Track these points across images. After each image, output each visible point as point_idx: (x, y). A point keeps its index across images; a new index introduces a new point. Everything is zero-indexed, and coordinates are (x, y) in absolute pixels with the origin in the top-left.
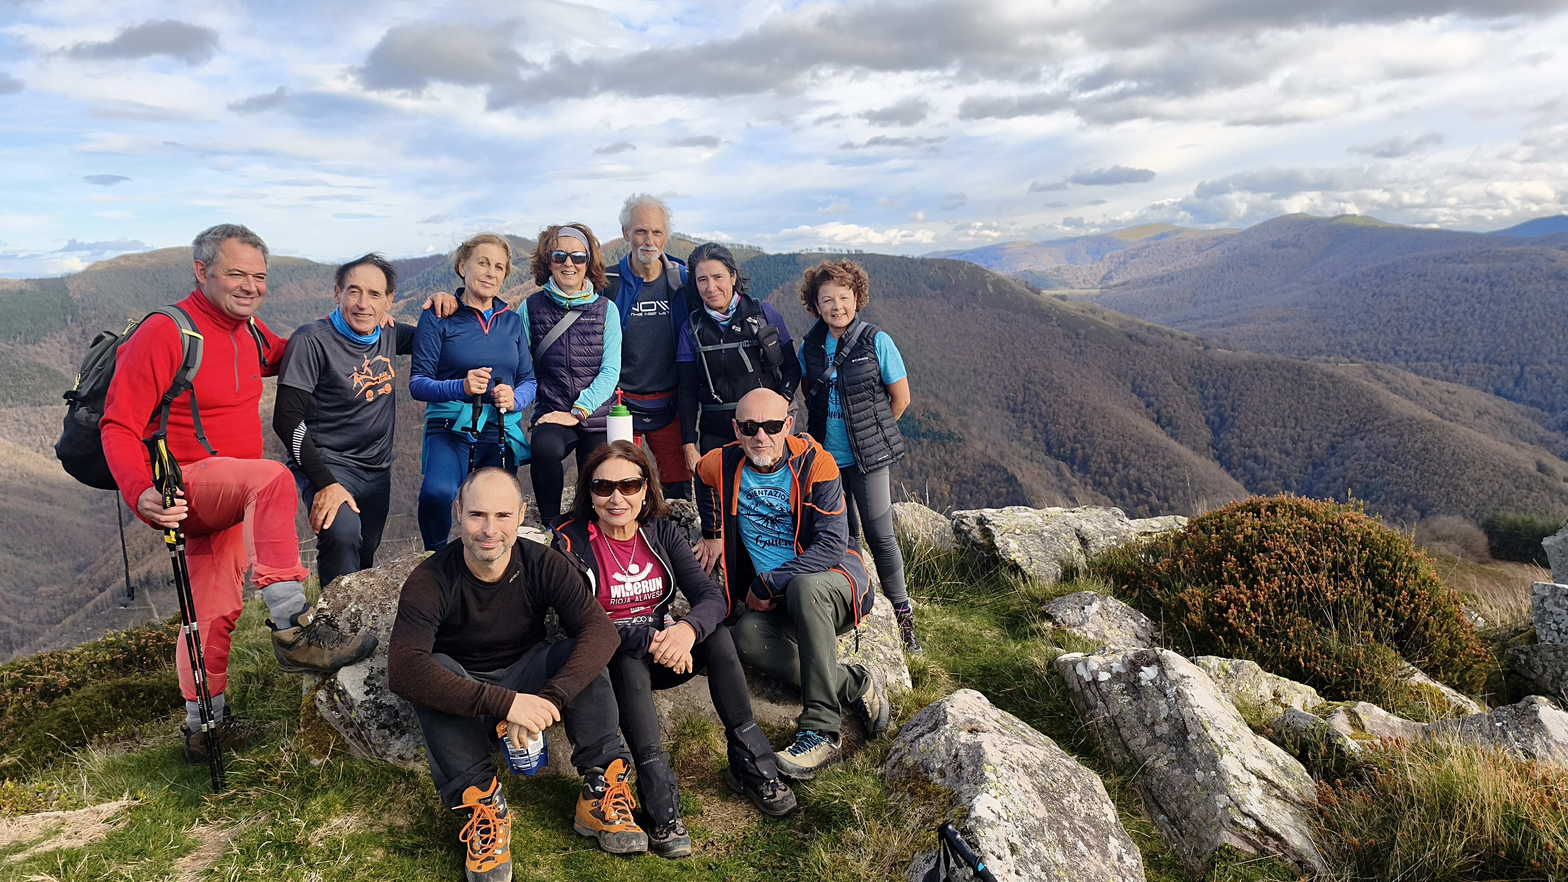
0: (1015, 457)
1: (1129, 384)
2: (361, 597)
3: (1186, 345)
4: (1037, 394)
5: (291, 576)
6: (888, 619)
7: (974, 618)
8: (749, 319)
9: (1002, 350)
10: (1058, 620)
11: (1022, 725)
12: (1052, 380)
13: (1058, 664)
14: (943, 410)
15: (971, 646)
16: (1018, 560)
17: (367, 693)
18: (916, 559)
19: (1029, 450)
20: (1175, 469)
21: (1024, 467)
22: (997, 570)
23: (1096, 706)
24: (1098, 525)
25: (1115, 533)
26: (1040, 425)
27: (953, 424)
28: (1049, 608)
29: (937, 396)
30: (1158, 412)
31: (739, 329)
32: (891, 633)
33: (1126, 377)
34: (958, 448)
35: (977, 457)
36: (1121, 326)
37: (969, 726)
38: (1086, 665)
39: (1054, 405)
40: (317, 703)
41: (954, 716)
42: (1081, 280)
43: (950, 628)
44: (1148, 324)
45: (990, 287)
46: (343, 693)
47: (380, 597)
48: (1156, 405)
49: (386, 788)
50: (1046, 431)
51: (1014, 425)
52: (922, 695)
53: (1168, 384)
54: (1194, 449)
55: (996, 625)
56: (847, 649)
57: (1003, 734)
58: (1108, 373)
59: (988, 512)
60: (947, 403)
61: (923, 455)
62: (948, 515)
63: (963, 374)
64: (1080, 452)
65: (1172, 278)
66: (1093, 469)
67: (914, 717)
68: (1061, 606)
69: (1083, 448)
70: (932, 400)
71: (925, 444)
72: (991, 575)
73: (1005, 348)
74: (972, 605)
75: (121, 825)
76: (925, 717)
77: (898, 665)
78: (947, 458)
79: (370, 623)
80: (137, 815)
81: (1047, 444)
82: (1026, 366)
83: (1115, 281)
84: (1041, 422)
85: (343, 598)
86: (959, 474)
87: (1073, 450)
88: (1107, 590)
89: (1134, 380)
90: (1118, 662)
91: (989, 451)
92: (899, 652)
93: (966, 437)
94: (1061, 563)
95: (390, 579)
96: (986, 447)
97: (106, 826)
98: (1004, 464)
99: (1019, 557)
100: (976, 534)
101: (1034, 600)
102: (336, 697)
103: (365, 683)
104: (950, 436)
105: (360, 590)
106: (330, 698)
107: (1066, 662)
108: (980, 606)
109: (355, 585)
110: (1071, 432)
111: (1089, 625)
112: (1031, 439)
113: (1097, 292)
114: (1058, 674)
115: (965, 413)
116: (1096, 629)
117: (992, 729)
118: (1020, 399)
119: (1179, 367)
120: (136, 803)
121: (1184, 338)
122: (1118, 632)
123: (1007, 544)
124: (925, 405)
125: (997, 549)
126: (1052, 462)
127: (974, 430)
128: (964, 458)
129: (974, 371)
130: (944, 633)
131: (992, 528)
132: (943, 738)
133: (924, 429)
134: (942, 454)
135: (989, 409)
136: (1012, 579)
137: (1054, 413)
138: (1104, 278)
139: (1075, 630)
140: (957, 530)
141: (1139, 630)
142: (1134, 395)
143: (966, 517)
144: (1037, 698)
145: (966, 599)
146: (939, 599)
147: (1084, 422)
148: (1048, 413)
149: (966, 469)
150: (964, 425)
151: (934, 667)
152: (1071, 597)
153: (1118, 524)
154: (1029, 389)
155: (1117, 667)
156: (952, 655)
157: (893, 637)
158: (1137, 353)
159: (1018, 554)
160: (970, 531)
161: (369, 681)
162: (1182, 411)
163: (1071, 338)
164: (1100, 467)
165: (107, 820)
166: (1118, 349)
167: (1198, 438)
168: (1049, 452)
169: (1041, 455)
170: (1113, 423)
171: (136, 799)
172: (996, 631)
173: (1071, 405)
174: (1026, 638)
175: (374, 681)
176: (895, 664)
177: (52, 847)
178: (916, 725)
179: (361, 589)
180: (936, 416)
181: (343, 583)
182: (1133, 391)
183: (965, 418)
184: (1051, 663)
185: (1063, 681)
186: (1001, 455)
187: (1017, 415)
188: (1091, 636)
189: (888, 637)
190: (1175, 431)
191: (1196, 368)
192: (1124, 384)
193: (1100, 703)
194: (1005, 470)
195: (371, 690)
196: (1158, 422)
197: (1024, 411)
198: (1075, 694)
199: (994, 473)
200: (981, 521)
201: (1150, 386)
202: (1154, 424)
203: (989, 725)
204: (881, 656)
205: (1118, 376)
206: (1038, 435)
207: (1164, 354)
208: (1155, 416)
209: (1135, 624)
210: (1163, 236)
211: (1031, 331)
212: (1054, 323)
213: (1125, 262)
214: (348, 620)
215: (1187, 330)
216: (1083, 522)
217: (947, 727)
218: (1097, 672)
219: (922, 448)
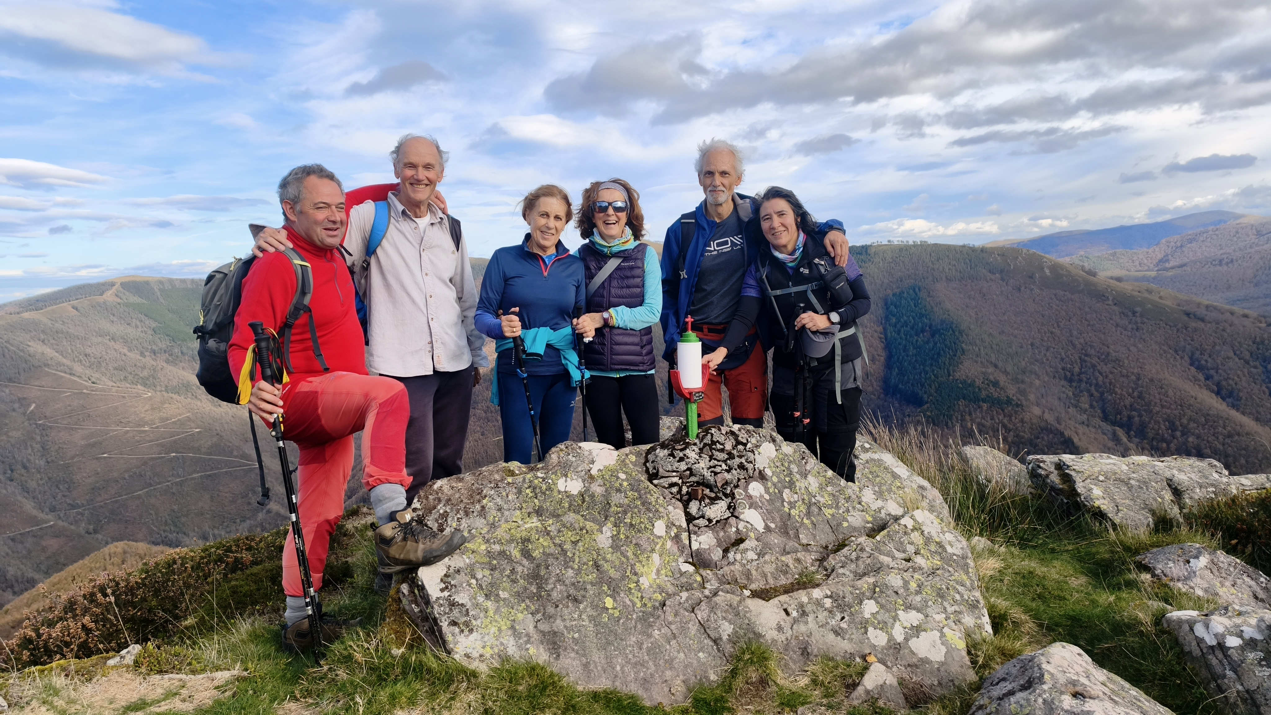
0: (1072, 423)
1: (1186, 358)
2: (450, 500)
3: (1247, 322)
4: (1094, 366)
5: (398, 479)
6: (964, 557)
7: (1056, 563)
8: (817, 261)
9: (1058, 326)
10: (1158, 572)
11: (1134, 692)
12: (1108, 354)
13: (1169, 621)
14: (1002, 379)
15: (1056, 593)
16: (1103, 507)
17: (442, 590)
18: (990, 501)
19: (1085, 416)
20: (1236, 437)
21: (1080, 432)
22: (1079, 517)
23: (1224, 676)
24: (1193, 476)
25: (1212, 485)
26: (1096, 394)
27: (1012, 391)
28: (1147, 558)
29: (996, 366)
30: (1218, 384)
31: (806, 271)
32: (967, 573)
33: (1184, 351)
34: (1016, 412)
35: (1035, 421)
36: (1179, 305)
37: (1072, 689)
38: (1207, 626)
39: (1111, 376)
40: (401, 596)
41: (1052, 675)
42: (1137, 263)
43: (1031, 573)
44: (1206, 303)
45: (1047, 271)
46: (422, 588)
47: (465, 501)
48: (1216, 378)
49: (448, 686)
50: (1102, 399)
51: (1071, 394)
52: (1007, 644)
53: (1228, 358)
54: (1257, 420)
55: (1082, 573)
56: (919, 586)
57: (1116, 702)
58: (1165, 348)
59: (1067, 458)
60: (1006, 373)
61: (983, 418)
62: (1022, 461)
63: (1021, 347)
64: (1137, 419)
65: (1232, 261)
66: (1151, 435)
67: (999, 670)
68: (1161, 557)
69: (1140, 416)
70: (991, 370)
71: (985, 408)
72: (1072, 522)
73: (1061, 325)
74: (1053, 551)
75: (228, 694)
76: (1014, 671)
77: (977, 607)
78: (1005, 421)
79: (454, 525)
80: (243, 685)
81: (1104, 412)
82: (1082, 341)
83: (1172, 264)
84: (1097, 391)
85: (434, 500)
86: (1017, 436)
87: (1130, 418)
88: (1214, 543)
89: (1193, 354)
90: (1250, 625)
91: (1047, 416)
92: (977, 594)
93: (1024, 403)
94: (1153, 512)
95: (476, 485)
96: (1044, 412)
97: (215, 692)
98: (1061, 428)
99: (1104, 504)
100: (1055, 478)
101: (1127, 549)
102: (416, 591)
103: (442, 580)
104: (1009, 401)
105: (449, 493)
106: (411, 592)
107: (1180, 622)
108: (1062, 552)
109: (446, 489)
110: (1128, 401)
111: (1197, 580)
112: (1087, 406)
113: (1153, 274)
114: (1169, 633)
115: (1023, 382)
116: (1206, 585)
117: (1101, 694)
118: (1077, 370)
119: (1239, 343)
120: (245, 673)
121: (1246, 316)
122: (1233, 590)
123: (1090, 490)
124: (984, 373)
125: (1079, 495)
126: (1108, 428)
127: (1032, 397)
128: (1022, 421)
129: (1032, 345)
130: (1024, 577)
131: (1073, 473)
132: (1040, 700)
133: (984, 394)
134: (1001, 417)
135: (1046, 379)
136: (1096, 527)
137: (1110, 383)
138: (1160, 261)
139: (1180, 585)
140: (1033, 474)
141: (1258, 590)
142: (1192, 368)
143: (1044, 462)
144: (1144, 659)
145: (1045, 544)
146: (1016, 542)
147: (1141, 393)
148: (1104, 383)
149: (1024, 432)
150: (1023, 392)
151: (1017, 613)
152: (1174, 548)
153: (1216, 476)
154: (1085, 361)
155: (1250, 632)
156: (1034, 599)
157: (970, 578)
158: (1195, 330)
159: (1102, 501)
160: (1047, 476)
161: (446, 579)
162: (1244, 384)
163: (1127, 316)
164: (1158, 434)
165: (217, 688)
166: (1175, 326)
167: (1261, 409)
168: (1105, 418)
169: (1097, 421)
170: (1171, 393)
171: (246, 670)
172: (1083, 580)
173: (1127, 376)
174: (1119, 589)
175: (449, 579)
176: (973, 606)
177: (166, 707)
178: (1004, 679)
179: (451, 492)
180: (996, 384)
181: (435, 487)
182: (1191, 365)
183: (1022, 386)
184: (1159, 619)
185: (1176, 642)
186: (1058, 420)
187: (1074, 384)
188: (1199, 592)
189: (965, 577)
190: (1236, 403)
191: (1258, 344)
192: (1182, 358)
193: (1229, 673)
194: (1062, 434)
195: (447, 588)
196: (1218, 393)
197: (1080, 381)
198: (1194, 659)
199: (1051, 436)
200: (1060, 466)
201: (1209, 360)
202: (1213, 395)
203: (1096, 689)
204: (958, 597)
205: (1176, 351)
206: (1094, 403)
207: (1224, 330)
208: (1216, 388)
209: (1253, 583)
210: (1220, 221)
211: (1087, 309)
212: (1110, 302)
213: (1181, 246)
214: (437, 520)
215: (1249, 308)
216: (1175, 472)
217: (1045, 687)
218: (1223, 636)
219: (981, 412)
